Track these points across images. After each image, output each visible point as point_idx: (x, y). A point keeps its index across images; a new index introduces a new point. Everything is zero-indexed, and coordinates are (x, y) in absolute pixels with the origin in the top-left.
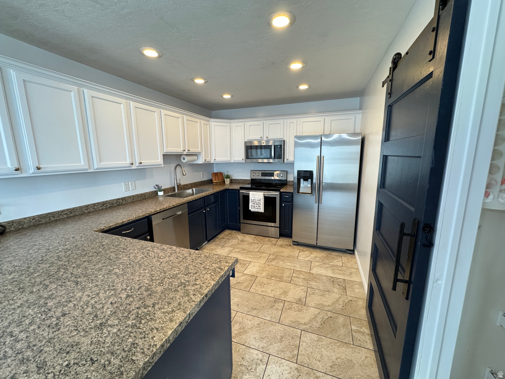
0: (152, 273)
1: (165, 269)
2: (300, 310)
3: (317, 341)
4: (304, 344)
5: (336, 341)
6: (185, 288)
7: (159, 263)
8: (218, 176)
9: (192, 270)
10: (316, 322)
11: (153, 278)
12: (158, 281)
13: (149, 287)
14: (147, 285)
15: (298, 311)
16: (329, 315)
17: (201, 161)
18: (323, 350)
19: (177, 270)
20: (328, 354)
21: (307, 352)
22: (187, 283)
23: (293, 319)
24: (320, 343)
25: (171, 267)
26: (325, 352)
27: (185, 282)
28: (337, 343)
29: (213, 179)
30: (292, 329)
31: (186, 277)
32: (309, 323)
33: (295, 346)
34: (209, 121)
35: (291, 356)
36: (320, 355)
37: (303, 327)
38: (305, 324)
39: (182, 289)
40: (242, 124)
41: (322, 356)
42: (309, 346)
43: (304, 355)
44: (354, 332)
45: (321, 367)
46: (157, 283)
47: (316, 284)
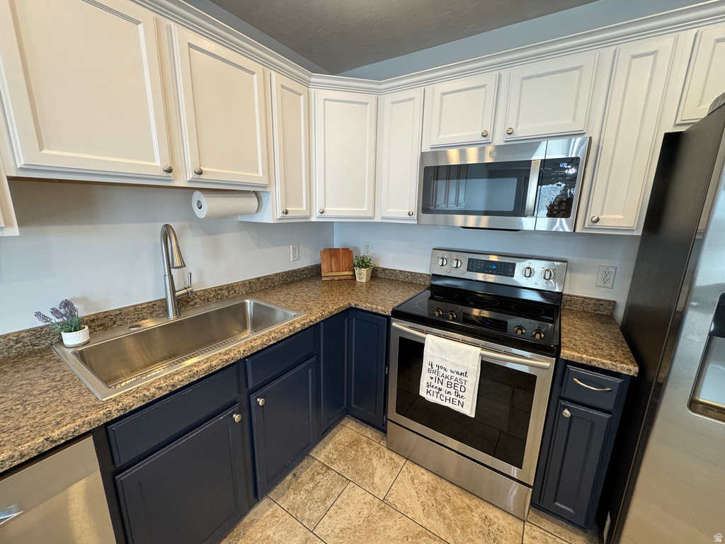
8: (337, 258)
17: (270, 215)
29: (324, 267)
34: (307, 84)
40: (416, 93)
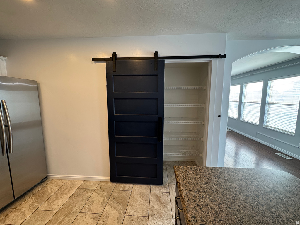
0: (233, 201)
1: (221, 196)
2: (107, 217)
3: (132, 206)
4: (135, 213)
5: (131, 197)
6: (219, 175)
7: (221, 206)
9: (205, 180)
10: (118, 207)
11: (234, 195)
12: (232, 190)
13: (240, 191)
14: (241, 194)
15: (107, 219)
16: (112, 199)
18: (137, 204)
19: (213, 188)
20: (139, 201)
21: (140, 211)
22: (216, 176)
23: (116, 222)
24: (133, 205)
25: (216, 193)
26: (138, 203)
27: (216, 177)
28: (132, 198)
30: (124, 221)
31: (213, 179)
32: (118, 211)
33: (138, 218)
35: (145, 220)
36: (141, 205)
37: (122, 214)
38: (120, 213)
39: (222, 176)
41: (141, 204)
42: (136, 210)
43: (142, 213)
44: (124, 189)
45: (147, 205)
46: (233, 189)
47: (77, 207)
